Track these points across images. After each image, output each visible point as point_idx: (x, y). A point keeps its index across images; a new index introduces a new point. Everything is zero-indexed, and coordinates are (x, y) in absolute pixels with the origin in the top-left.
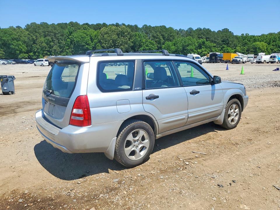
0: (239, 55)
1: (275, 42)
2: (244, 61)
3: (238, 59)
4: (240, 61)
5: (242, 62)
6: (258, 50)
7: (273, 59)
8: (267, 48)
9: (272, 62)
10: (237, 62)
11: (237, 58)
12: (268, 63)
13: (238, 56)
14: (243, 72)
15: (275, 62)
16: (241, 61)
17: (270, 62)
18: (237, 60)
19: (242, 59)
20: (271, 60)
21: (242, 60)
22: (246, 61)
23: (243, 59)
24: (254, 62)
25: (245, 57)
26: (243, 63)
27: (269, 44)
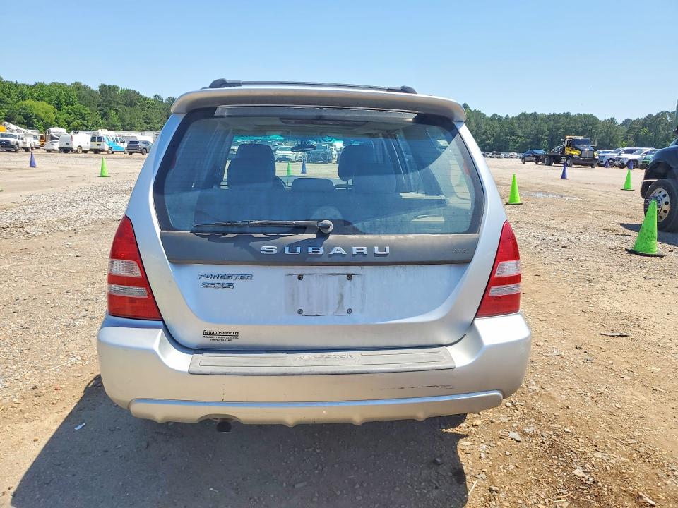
0: (12, 131)
1: (72, 105)
2: (28, 146)
3: (12, 140)
4: (17, 144)
5: (23, 148)
6: (35, 120)
7: (98, 143)
8: (57, 118)
9: (96, 151)
10: (9, 147)
11: (7, 136)
12: (86, 152)
13: (8, 133)
14: (106, 172)
15: (103, 150)
16: (21, 145)
17: (91, 150)
18: (8, 142)
19: (22, 139)
20: (95, 146)
21: (23, 143)
22: (33, 146)
23: (25, 141)
24: (54, 150)
25: (27, 135)
26: (27, 150)
27: (59, 108)
